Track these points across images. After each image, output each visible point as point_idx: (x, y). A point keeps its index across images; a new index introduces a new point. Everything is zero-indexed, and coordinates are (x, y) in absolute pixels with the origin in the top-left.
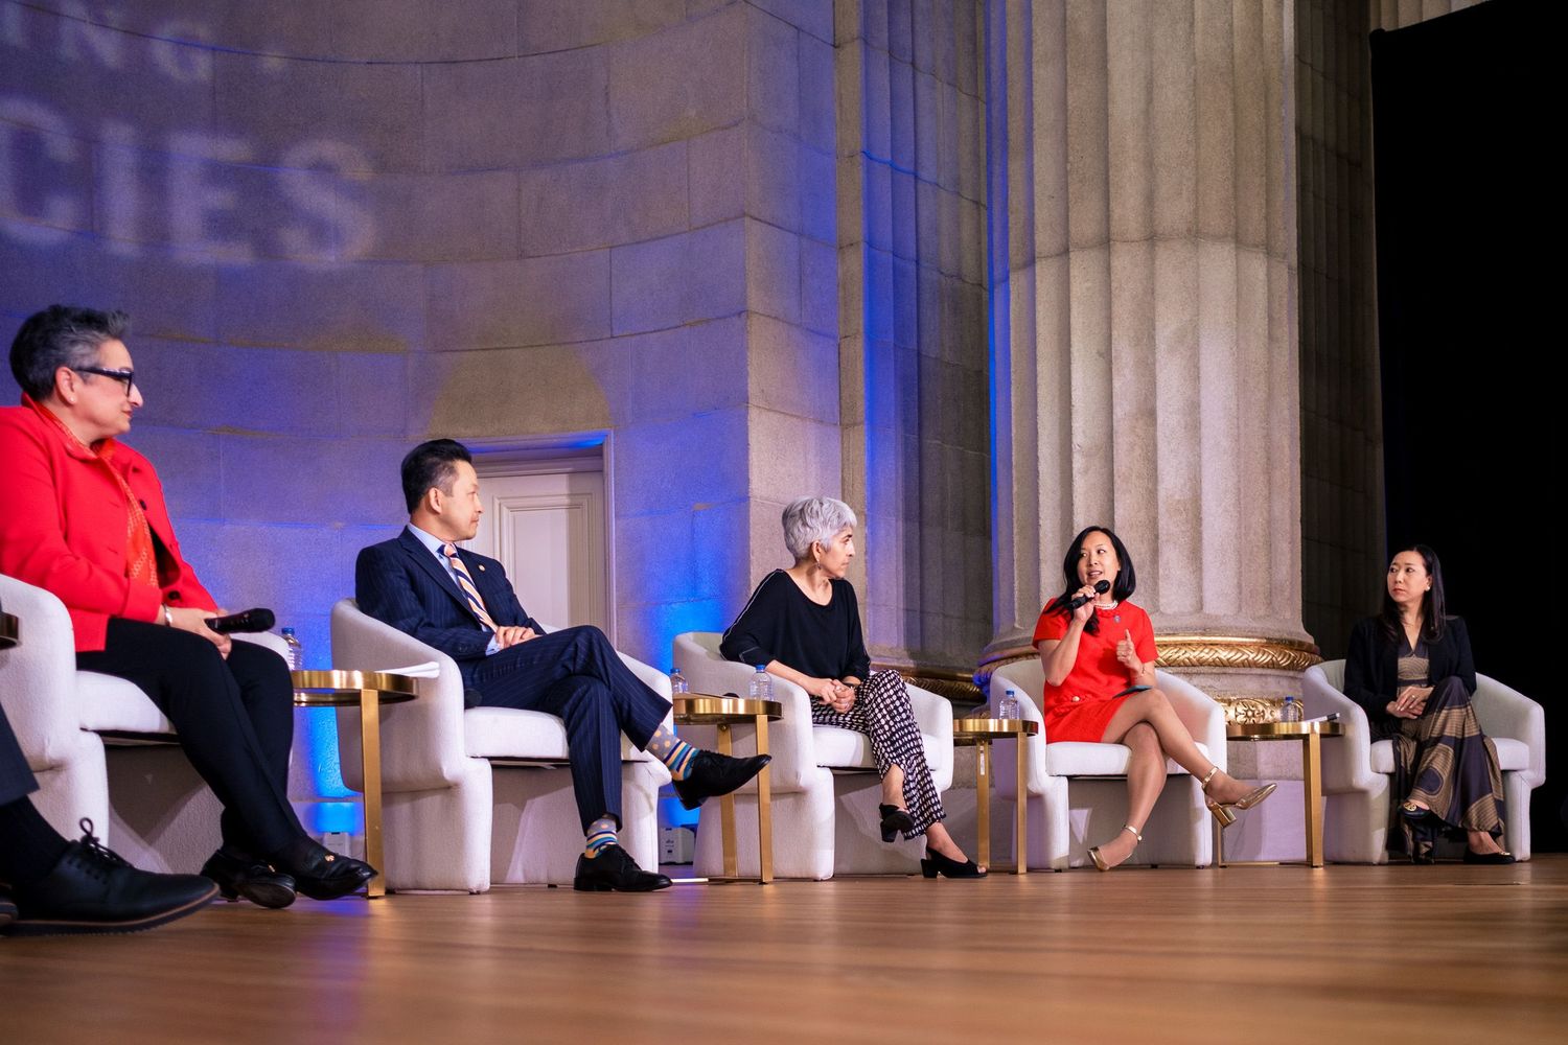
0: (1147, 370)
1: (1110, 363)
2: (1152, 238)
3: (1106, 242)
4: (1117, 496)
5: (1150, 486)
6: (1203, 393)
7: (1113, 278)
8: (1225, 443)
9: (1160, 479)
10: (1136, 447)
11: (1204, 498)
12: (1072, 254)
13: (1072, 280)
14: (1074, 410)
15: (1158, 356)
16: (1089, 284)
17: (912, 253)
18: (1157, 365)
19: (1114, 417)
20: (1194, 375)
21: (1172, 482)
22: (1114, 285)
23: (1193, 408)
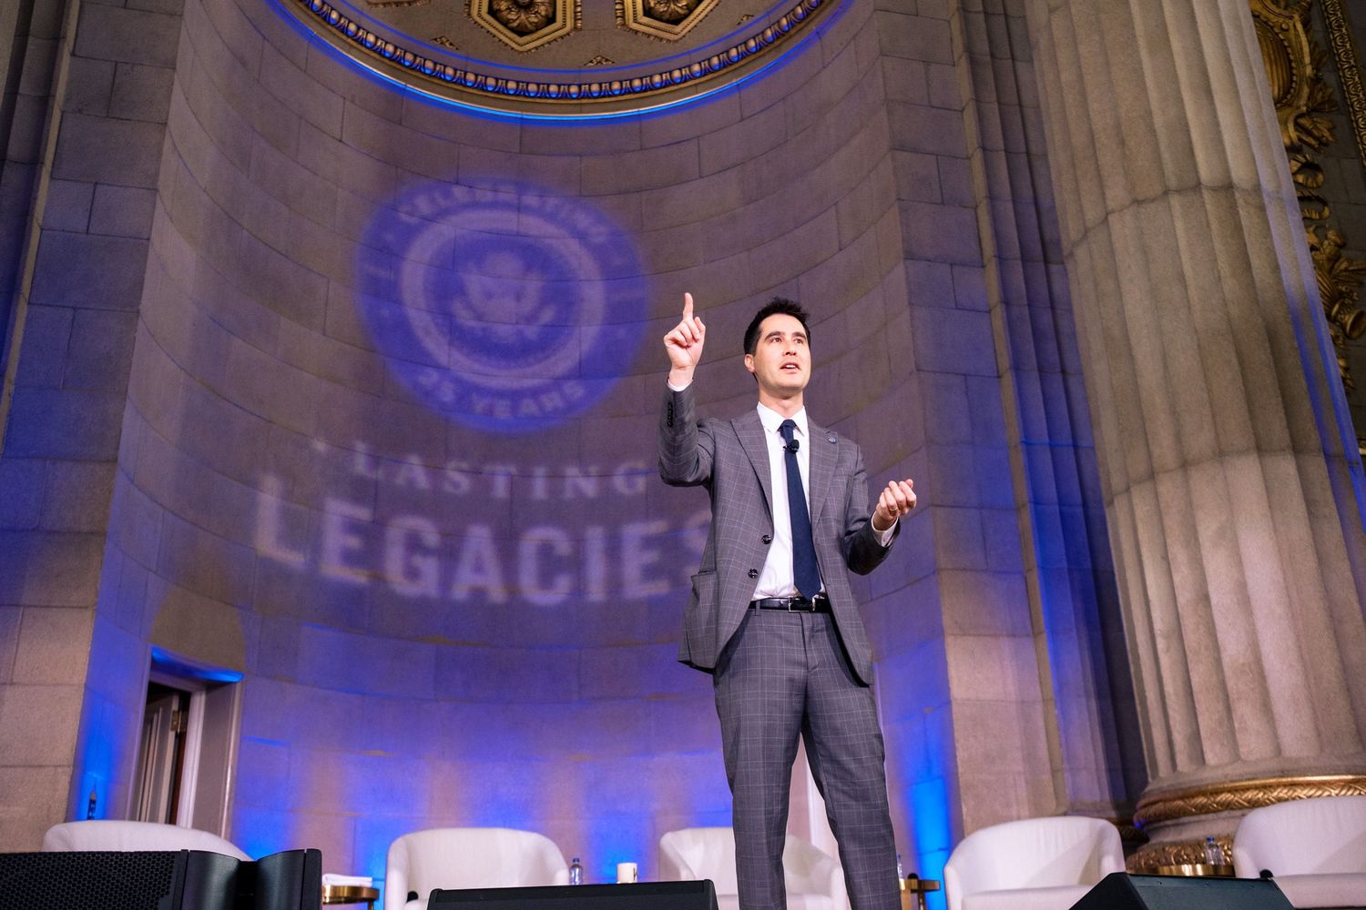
0: (1198, 564)
1: (1169, 564)
2: (1185, 465)
3: (1152, 475)
4: (1191, 666)
5: (1216, 654)
6: (1248, 573)
7: (1160, 499)
8: (1279, 610)
9: (1222, 648)
10: (1201, 626)
11: (1263, 659)
12: (1132, 489)
13: (1135, 507)
14: (1151, 604)
15: (1204, 552)
16: (1148, 508)
17: (1079, 500)
18: (1204, 558)
19: (1179, 605)
20: (1238, 561)
21: (1233, 647)
22: (1162, 505)
23: (1242, 588)
